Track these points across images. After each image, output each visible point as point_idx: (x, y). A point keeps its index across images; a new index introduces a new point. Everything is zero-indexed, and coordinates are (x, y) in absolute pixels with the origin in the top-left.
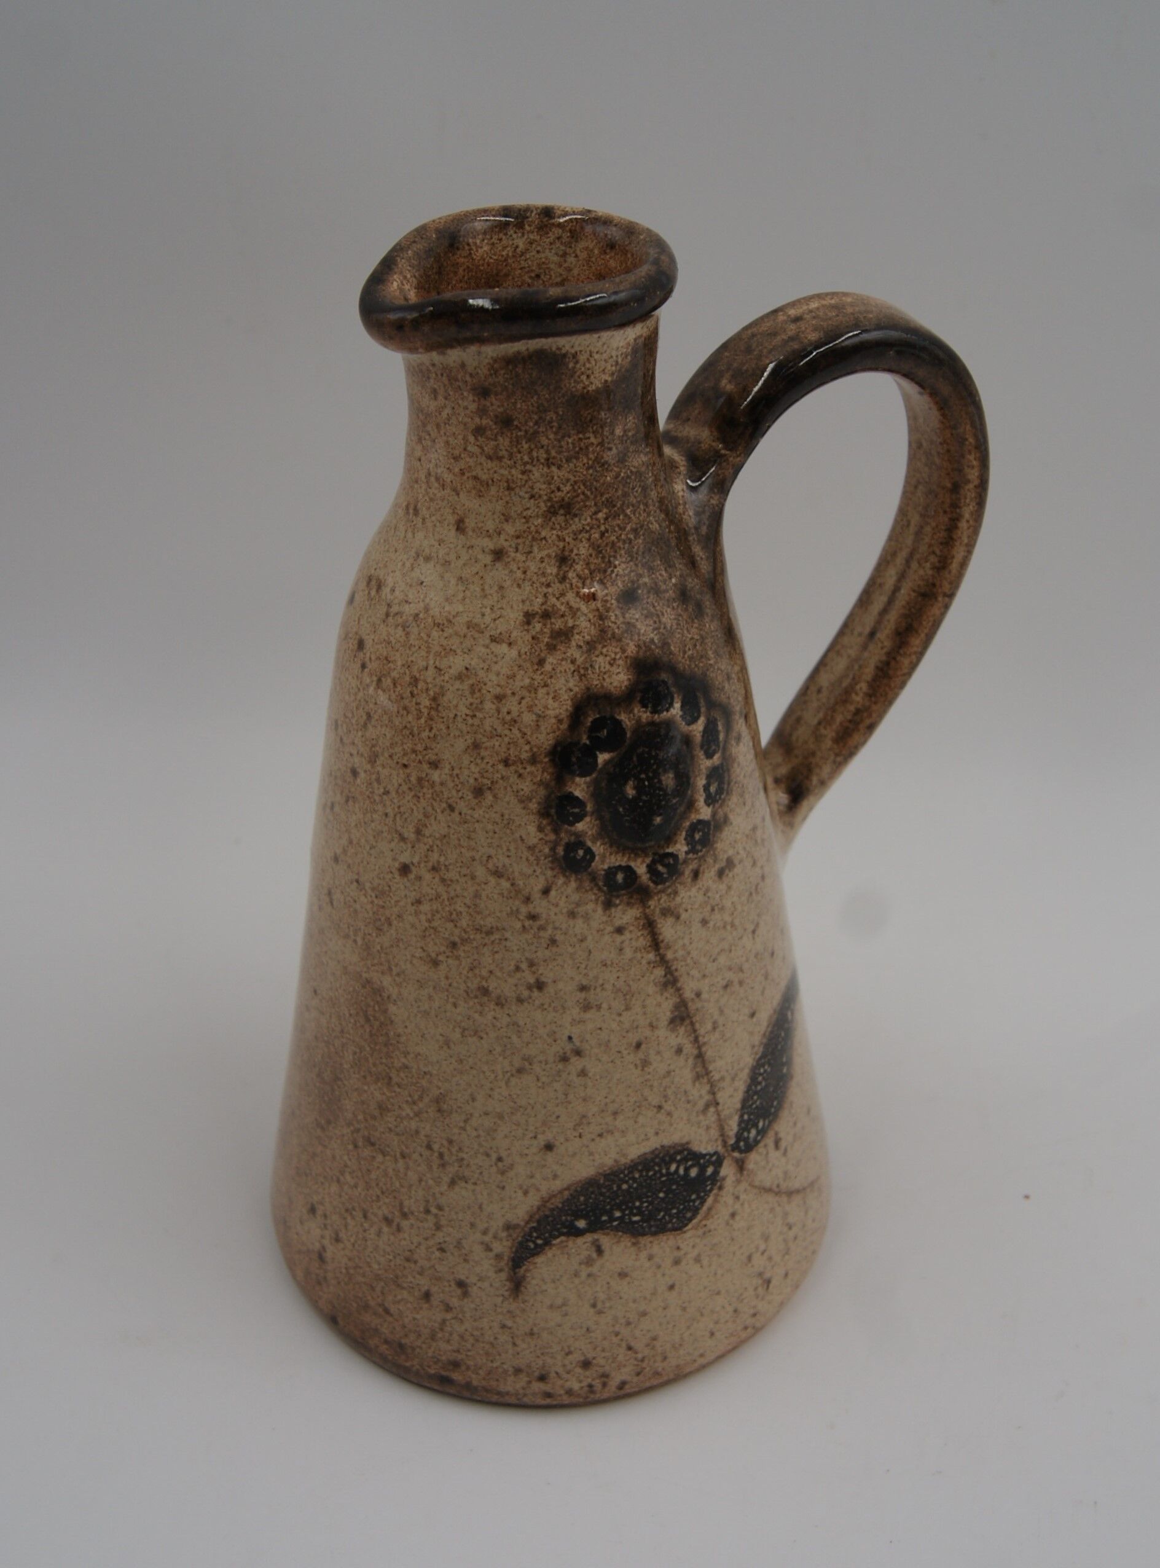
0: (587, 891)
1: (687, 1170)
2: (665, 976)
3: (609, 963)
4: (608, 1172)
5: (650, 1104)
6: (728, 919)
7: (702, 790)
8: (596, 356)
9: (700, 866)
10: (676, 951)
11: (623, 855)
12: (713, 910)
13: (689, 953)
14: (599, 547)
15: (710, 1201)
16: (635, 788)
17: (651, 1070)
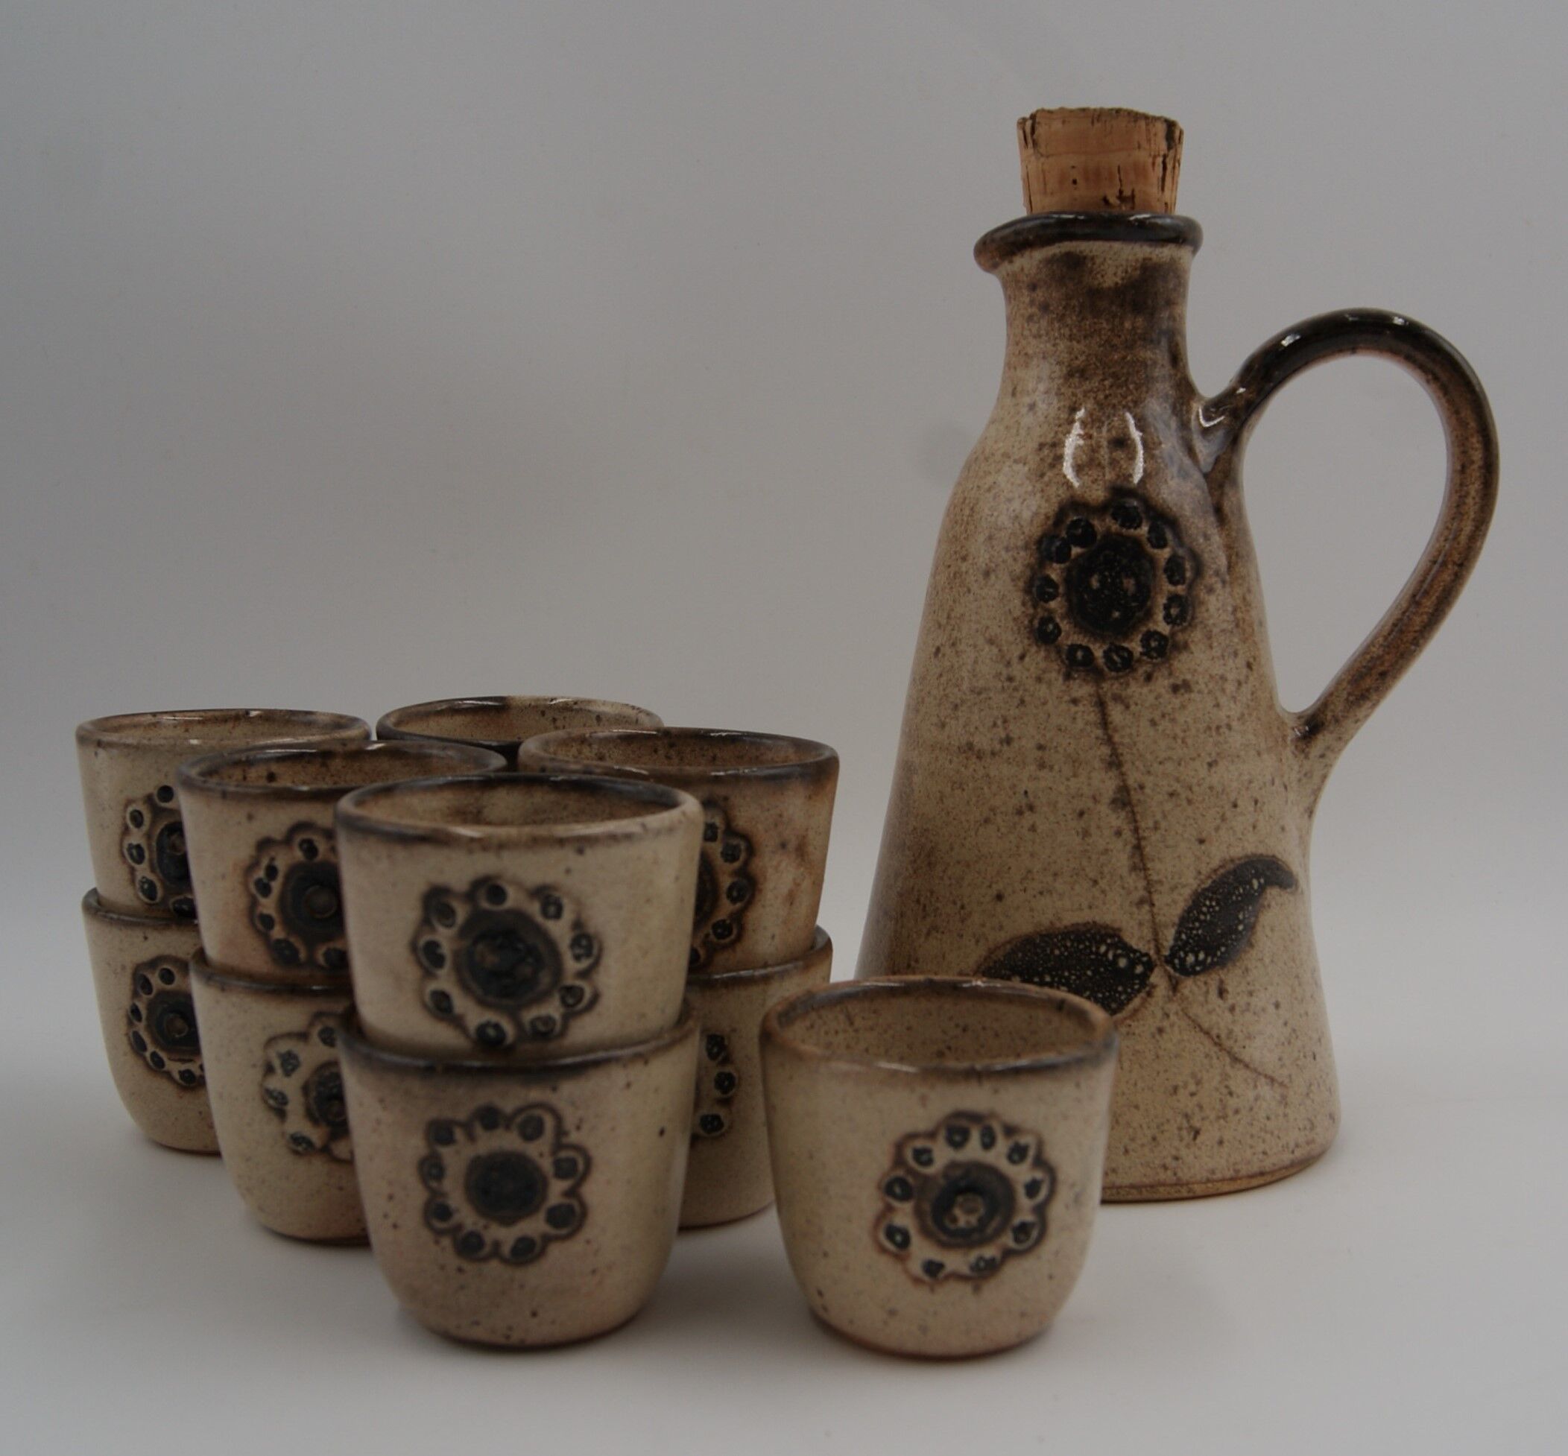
0: (1052, 661)
1: (1116, 957)
2: (1111, 756)
3: (1063, 728)
4: (1044, 933)
5: (1086, 876)
6: (1178, 731)
7: (1161, 607)
8: (1110, 262)
9: (1154, 671)
10: (1123, 737)
11: (1085, 637)
12: (1163, 716)
13: (1135, 744)
14: (1102, 404)
15: (1136, 1002)
16: (1100, 581)
17: (1091, 841)
